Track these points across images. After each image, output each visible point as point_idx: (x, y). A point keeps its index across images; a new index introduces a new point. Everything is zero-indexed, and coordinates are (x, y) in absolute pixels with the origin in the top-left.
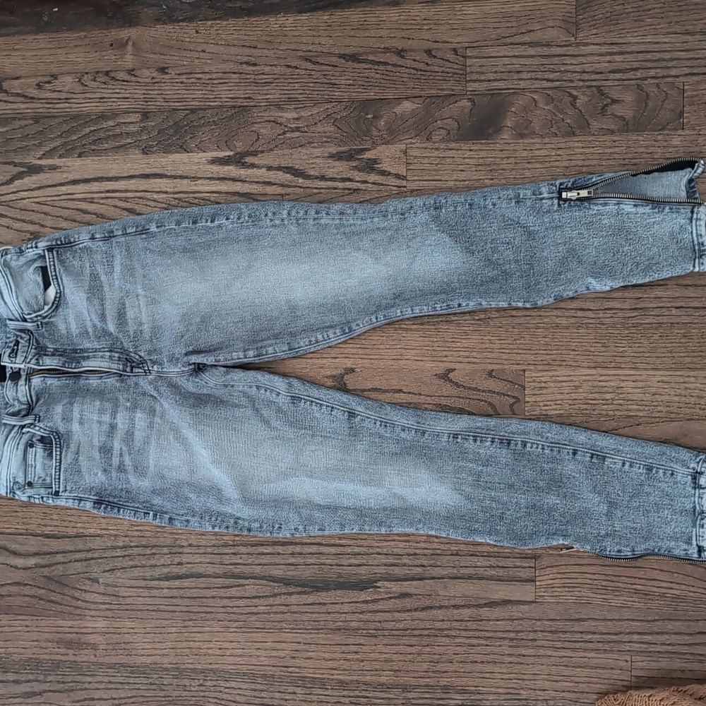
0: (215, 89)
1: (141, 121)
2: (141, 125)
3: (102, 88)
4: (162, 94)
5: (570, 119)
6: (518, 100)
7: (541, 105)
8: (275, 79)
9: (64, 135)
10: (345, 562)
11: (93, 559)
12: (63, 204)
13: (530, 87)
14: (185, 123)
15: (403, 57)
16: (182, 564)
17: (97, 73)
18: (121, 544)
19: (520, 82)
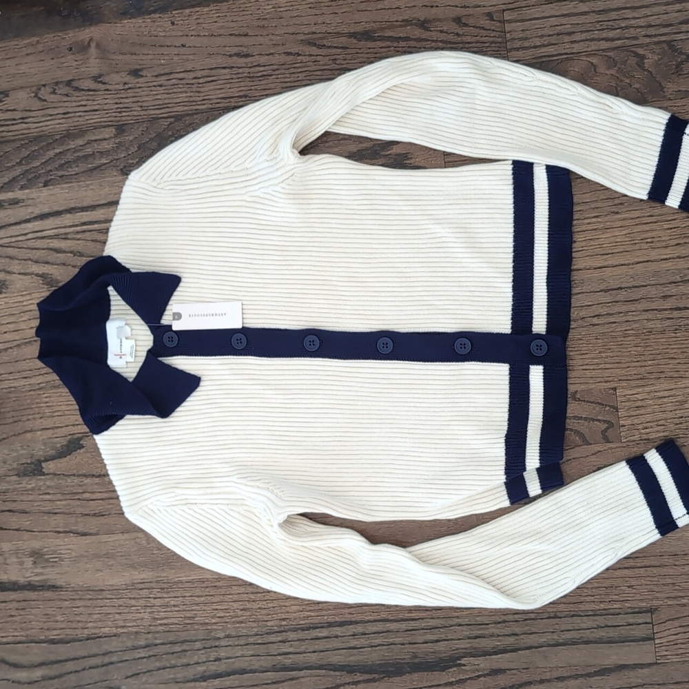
0: (202, 90)
1: (116, 136)
2: (117, 141)
3: (65, 102)
4: (139, 102)
5: (639, 83)
6: (574, 67)
7: (602, 69)
8: (274, 70)
9: (24, 162)
10: (420, 639)
11: (112, 663)
12: (31, 244)
13: (585, 50)
14: (170, 133)
15: (427, 29)
16: (220, 659)
17: (57, 84)
18: (143, 643)
19: (573, 45)
